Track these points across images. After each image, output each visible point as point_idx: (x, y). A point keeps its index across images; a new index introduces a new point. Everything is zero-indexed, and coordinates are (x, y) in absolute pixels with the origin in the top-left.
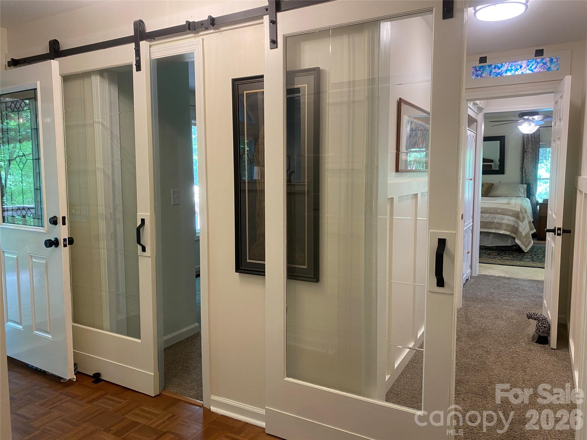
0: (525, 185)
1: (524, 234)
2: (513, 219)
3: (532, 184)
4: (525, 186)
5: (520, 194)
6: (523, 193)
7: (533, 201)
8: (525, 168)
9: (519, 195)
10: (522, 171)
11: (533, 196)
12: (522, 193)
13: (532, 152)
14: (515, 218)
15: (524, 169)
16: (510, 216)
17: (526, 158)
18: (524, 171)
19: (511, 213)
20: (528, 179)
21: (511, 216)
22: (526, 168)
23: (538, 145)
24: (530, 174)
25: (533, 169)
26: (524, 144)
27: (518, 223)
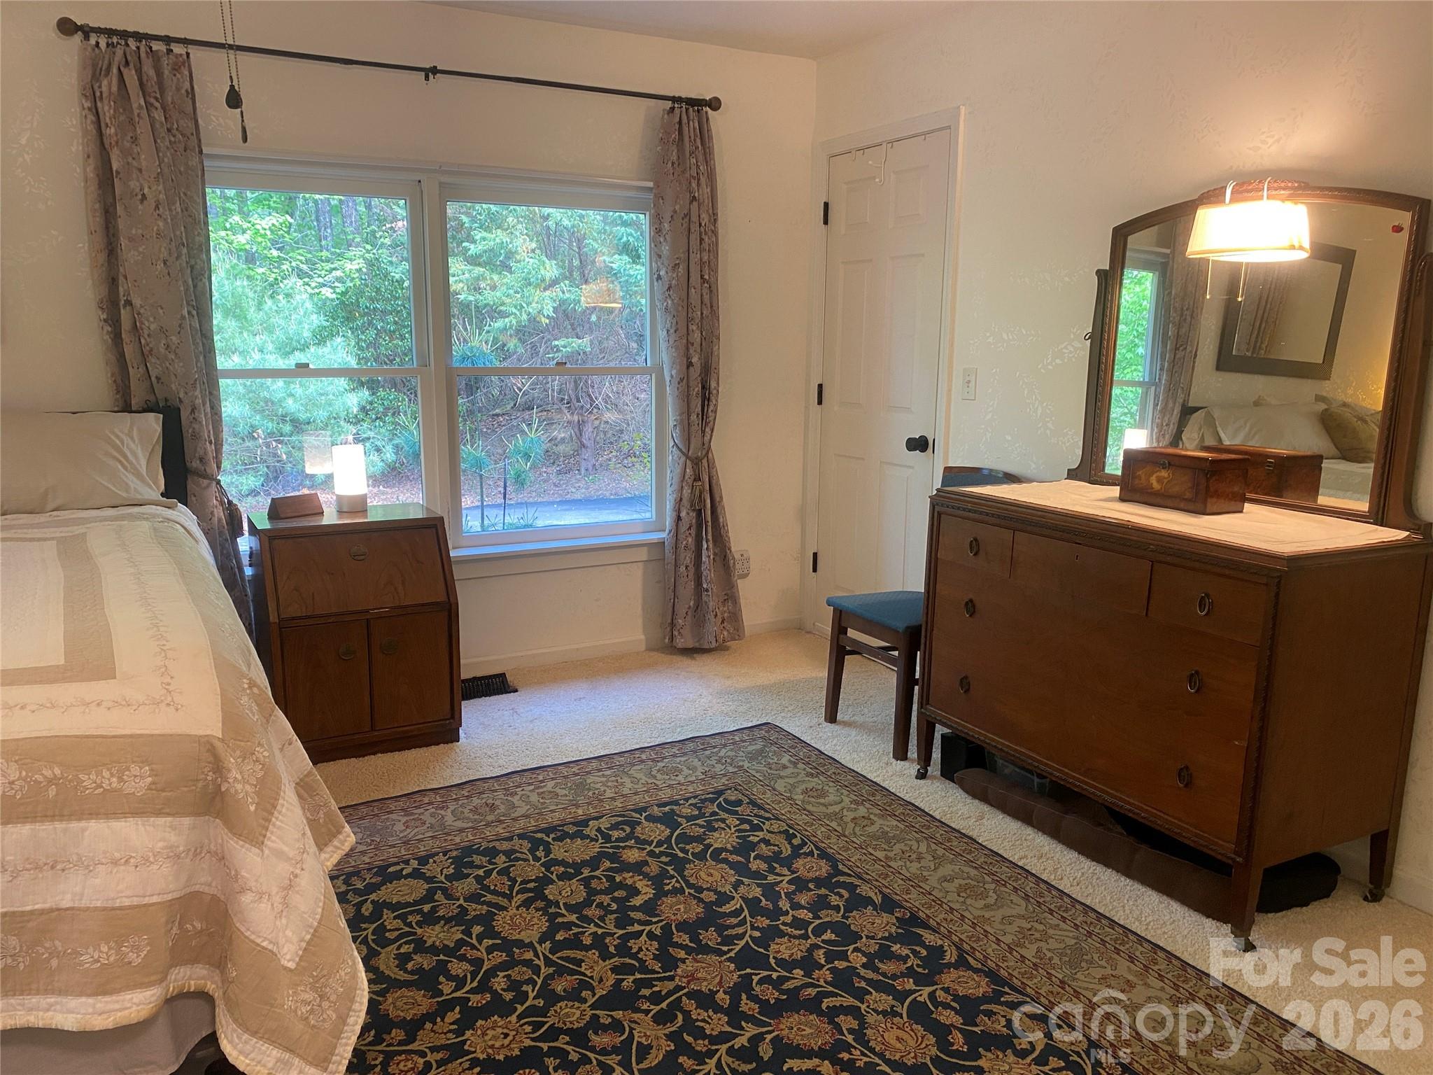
0: (151, 416)
1: (289, 956)
2: (173, 838)
3: (193, 411)
4: (153, 422)
5: (133, 482)
6: (144, 470)
7: (212, 513)
8: (129, 303)
9: (124, 495)
10: (114, 322)
11: (206, 482)
12: (138, 475)
13: (162, 196)
14: (187, 821)
15: (125, 314)
16: (136, 813)
17: (131, 239)
18: (126, 324)
19: (138, 782)
20: (158, 378)
21: (140, 809)
22: (137, 302)
23: (194, 161)
24: (168, 347)
25: (185, 312)
26: (102, 144)
27: (221, 858)
